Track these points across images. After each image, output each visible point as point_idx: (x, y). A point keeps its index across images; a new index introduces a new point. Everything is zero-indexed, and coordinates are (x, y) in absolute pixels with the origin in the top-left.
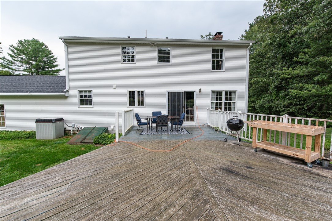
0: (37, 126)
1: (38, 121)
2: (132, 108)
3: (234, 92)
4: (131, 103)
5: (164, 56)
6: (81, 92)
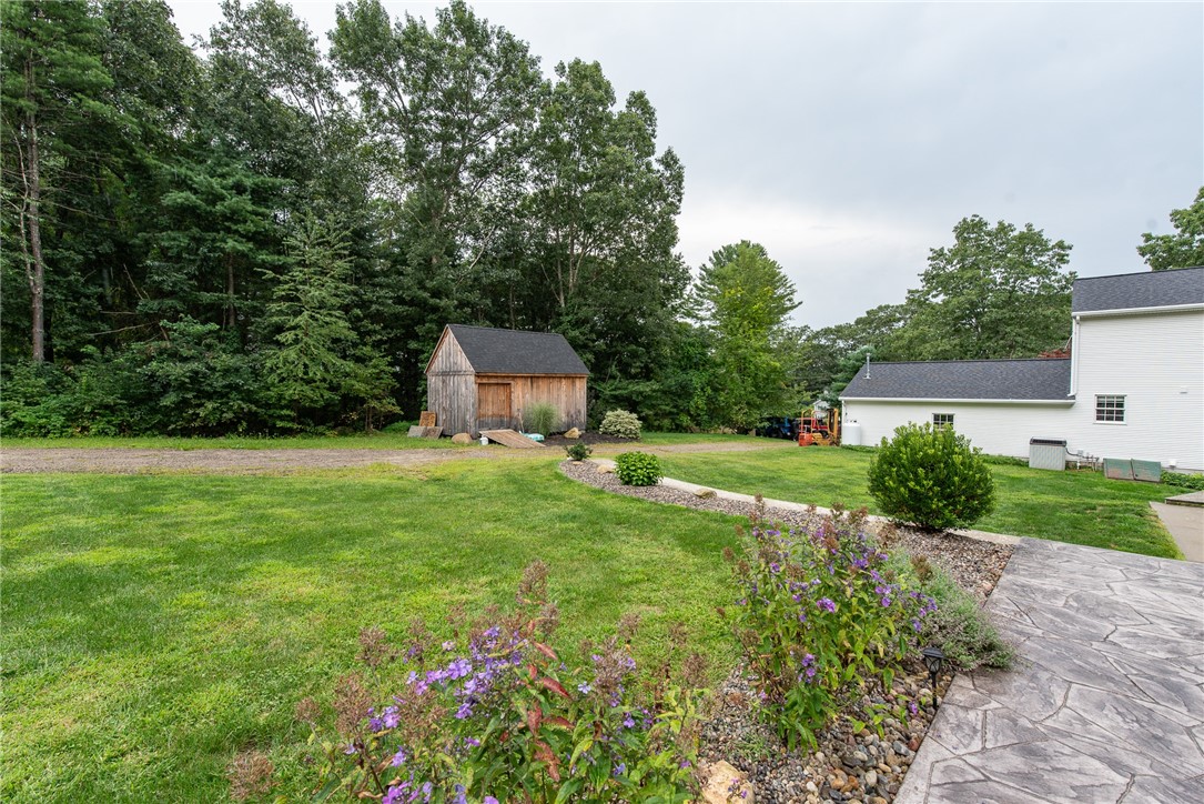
0: (1033, 450)
1: (1035, 442)
6: (1100, 397)
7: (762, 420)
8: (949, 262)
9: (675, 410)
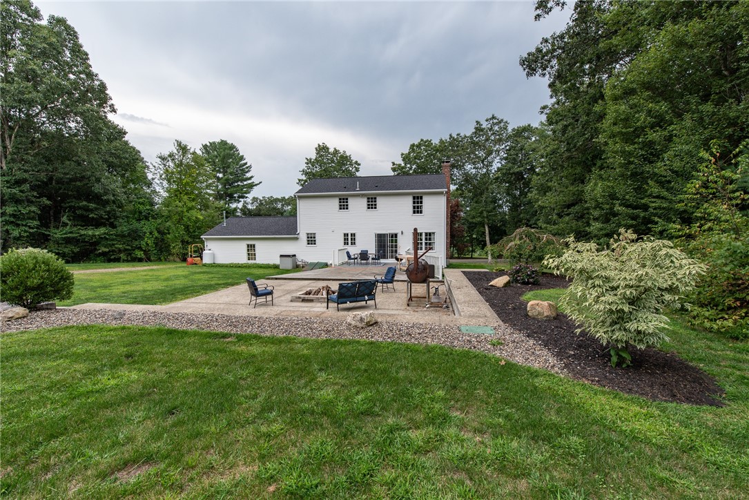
0: (281, 260)
1: (281, 256)
2: (346, 247)
3: (434, 233)
4: (346, 244)
5: (372, 204)
6: (308, 234)
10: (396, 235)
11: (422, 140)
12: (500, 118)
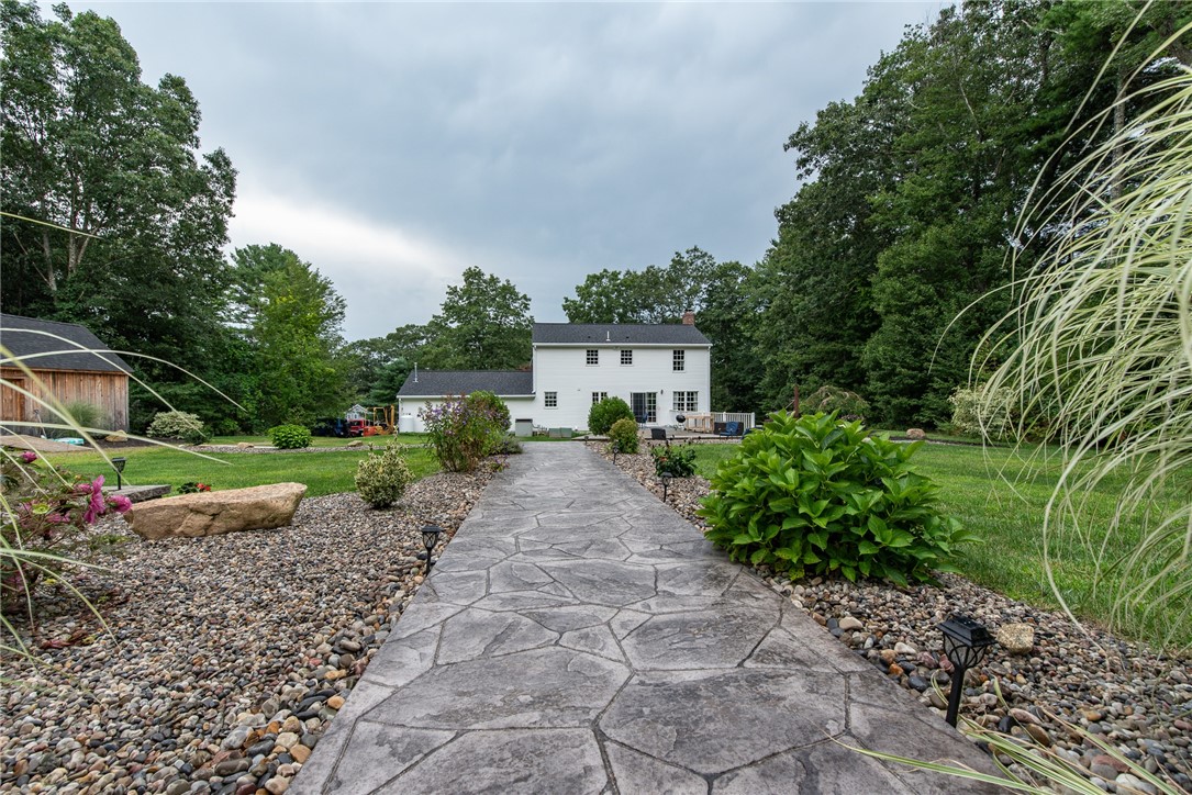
3: (696, 392)
5: (626, 358)
6: (546, 393)
7: (319, 421)
8: (461, 298)
9: (220, 415)
10: (655, 394)
11: (605, 271)
12: (705, 251)
